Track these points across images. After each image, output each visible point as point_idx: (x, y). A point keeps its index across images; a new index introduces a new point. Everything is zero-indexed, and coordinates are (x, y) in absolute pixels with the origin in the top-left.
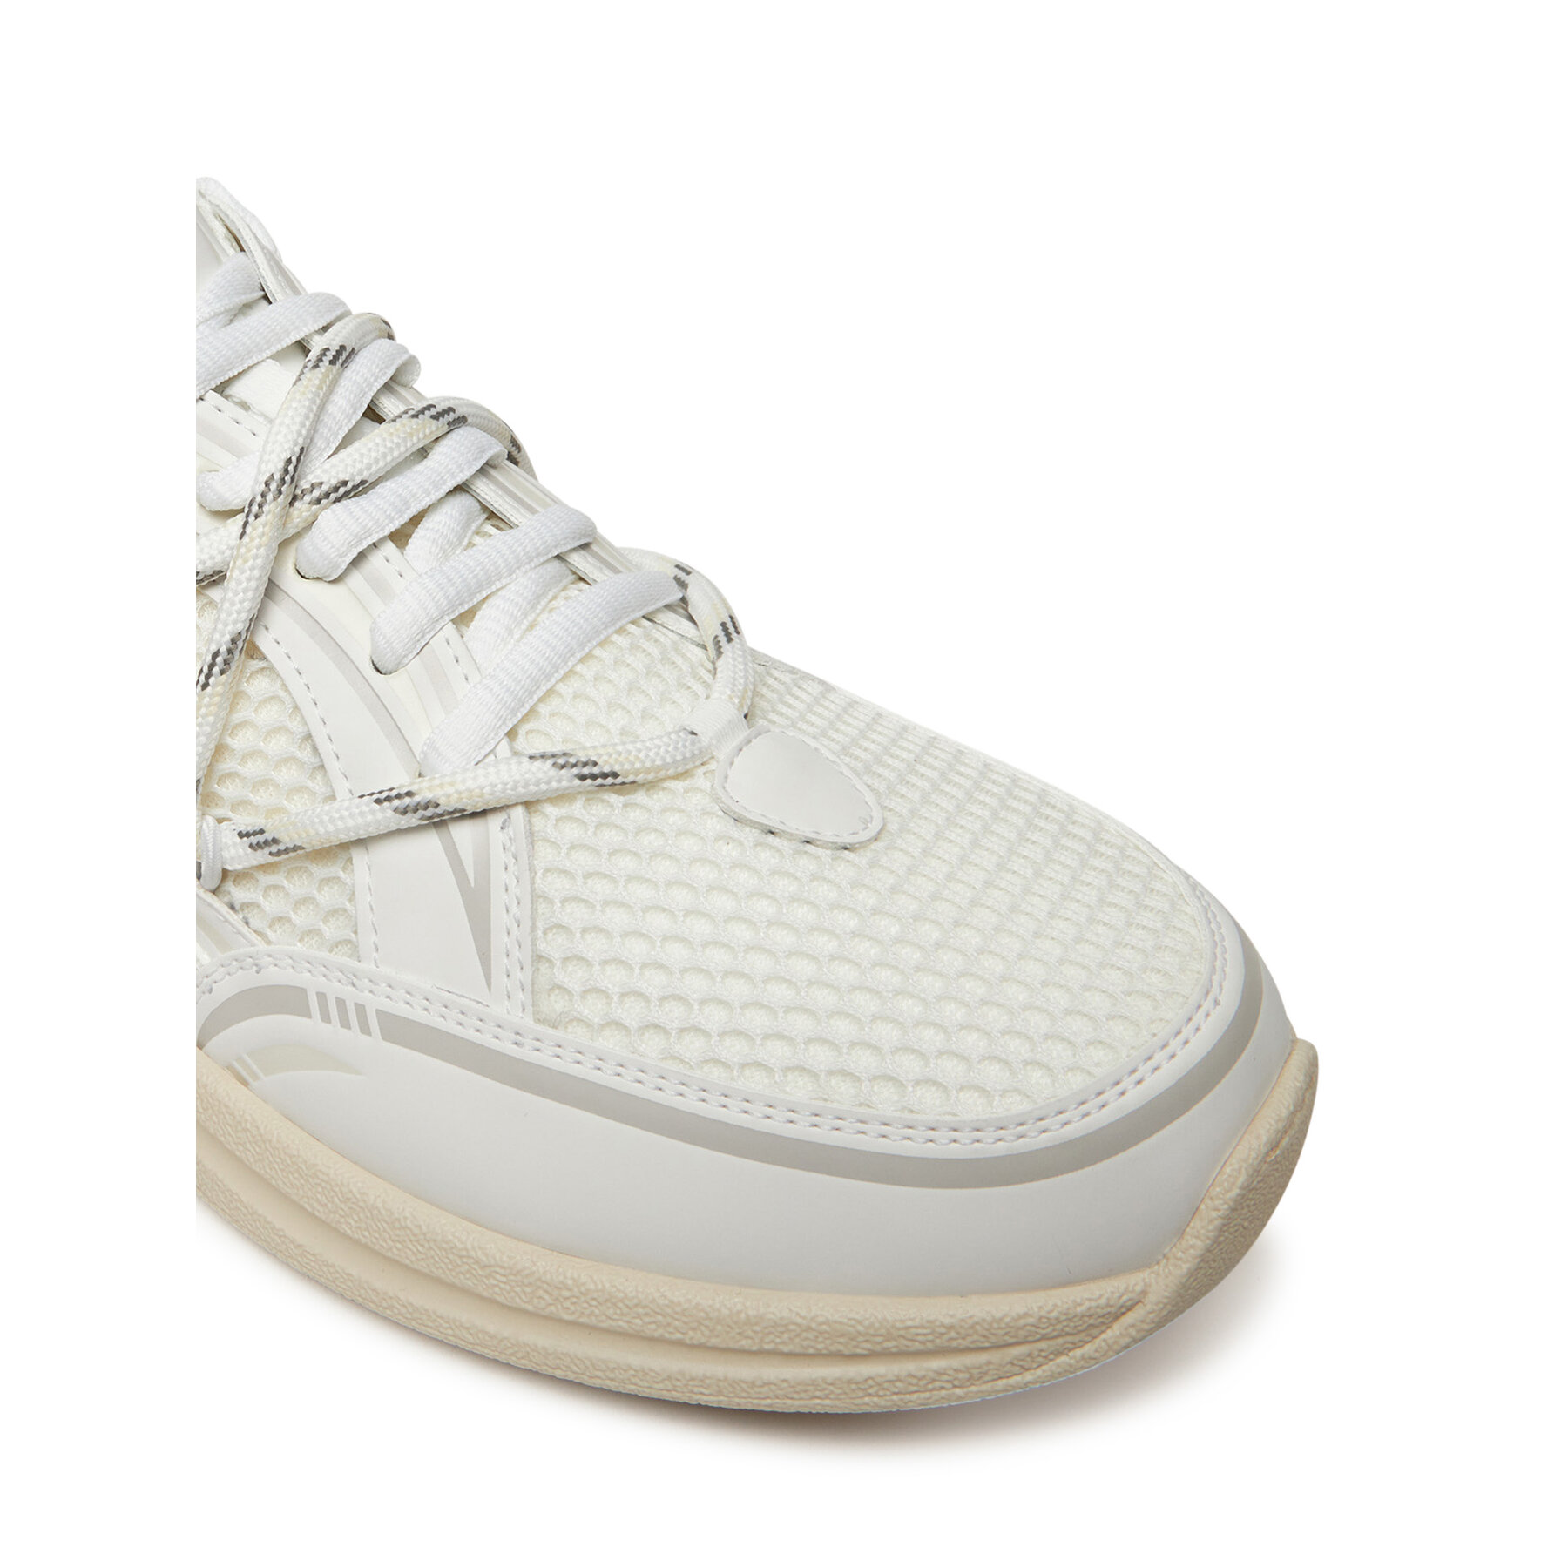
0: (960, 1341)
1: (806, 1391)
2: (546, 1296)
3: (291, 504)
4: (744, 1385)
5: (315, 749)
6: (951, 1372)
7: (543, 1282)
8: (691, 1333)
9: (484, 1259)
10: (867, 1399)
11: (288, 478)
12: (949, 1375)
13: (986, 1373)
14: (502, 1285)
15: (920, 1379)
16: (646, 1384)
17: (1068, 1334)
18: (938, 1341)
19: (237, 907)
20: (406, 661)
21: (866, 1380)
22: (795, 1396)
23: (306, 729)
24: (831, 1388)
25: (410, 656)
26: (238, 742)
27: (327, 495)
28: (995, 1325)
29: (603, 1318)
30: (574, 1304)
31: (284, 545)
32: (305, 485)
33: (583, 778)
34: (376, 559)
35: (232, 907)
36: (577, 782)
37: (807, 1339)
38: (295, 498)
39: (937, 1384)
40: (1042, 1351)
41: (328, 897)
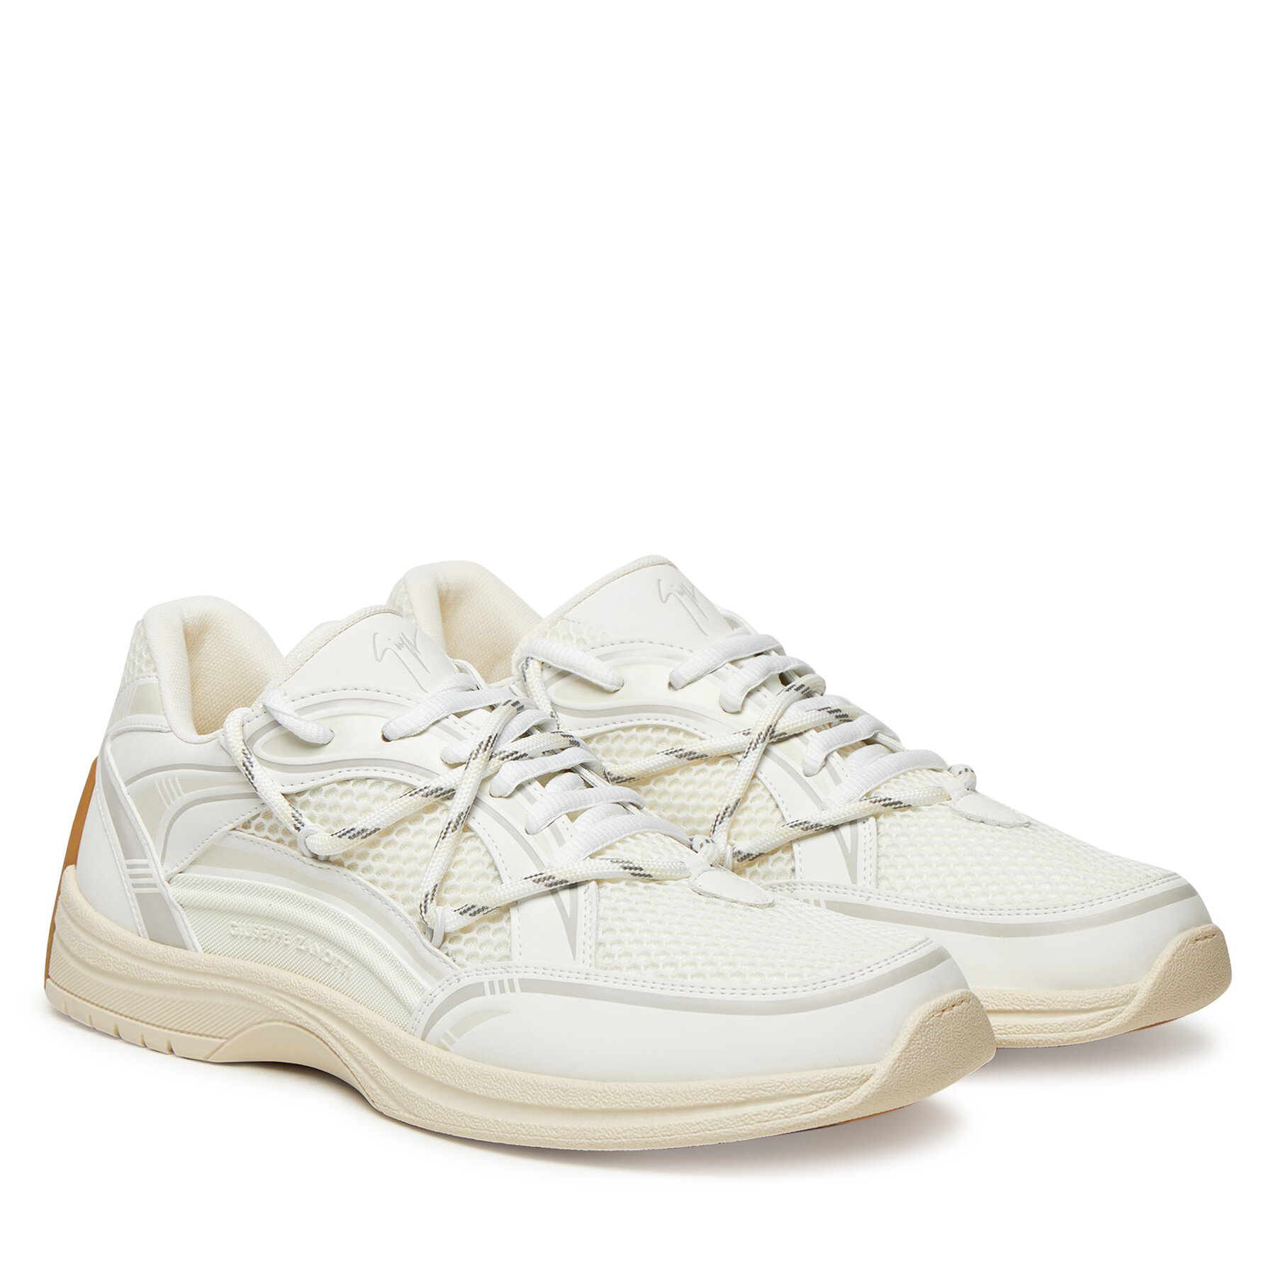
0: (787, 1090)
1: (716, 1125)
2: (594, 1098)
3: (490, 759)
4: (687, 1126)
5: (496, 869)
6: (783, 1108)
7: (593, 1091)
8: (663, 1102)
9: (565, 1087)
10: (745, 1127)
11: (490, 744)
12: (783, 1110)
13: (800, 1109)
14: (574, 1098)
15: (769, 1113)
16: (641, 1136)
17: (838, 1088)
18: (777, 1090)
19: (450, 954)
20: (542, 828)
21: (744, 1115)
22: (712, 1128)
23: (491, 860)
24: (728, 1121)
25: (544, 826)
26: (456, 871)
27: (508, 757)
28: (803, 1081)
29: (622, 1103)
30: (608, 1099)
31: (485, 781)
32: (496, 752)
33: (625, 868)
34: (530, 789)
35: (447, 954)
36: (622, 870)
37: (716, 1095)
38: (491, 757)
39: (778, 1115)
40: (826, 1097)
41: (499, 937)
